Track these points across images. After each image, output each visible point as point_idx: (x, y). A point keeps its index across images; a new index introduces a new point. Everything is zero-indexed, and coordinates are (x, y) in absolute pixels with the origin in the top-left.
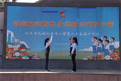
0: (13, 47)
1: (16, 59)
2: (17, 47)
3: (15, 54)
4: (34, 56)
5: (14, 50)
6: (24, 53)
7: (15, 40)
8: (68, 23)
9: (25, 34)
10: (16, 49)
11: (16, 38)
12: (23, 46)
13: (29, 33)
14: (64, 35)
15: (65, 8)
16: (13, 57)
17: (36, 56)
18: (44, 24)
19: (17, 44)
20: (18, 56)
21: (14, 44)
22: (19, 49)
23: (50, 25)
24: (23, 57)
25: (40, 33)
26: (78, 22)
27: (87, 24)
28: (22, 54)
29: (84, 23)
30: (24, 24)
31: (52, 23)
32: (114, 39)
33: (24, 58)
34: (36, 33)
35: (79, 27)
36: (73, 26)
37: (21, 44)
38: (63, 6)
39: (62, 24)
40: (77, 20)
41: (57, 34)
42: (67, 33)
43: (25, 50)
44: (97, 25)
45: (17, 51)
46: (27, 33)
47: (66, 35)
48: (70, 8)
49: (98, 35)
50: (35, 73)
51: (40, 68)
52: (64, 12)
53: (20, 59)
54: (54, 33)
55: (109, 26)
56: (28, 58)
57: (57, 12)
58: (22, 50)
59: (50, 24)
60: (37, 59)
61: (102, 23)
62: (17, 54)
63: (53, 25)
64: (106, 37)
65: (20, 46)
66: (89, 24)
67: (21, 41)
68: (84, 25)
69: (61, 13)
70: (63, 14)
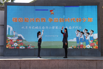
0: (12, 39)
1: (15, 48)
2: (15, 39)
3: (13, 45)
4: (29, 45)
5: (13, 41)
6: (21, 44)
7: (14, 34)
8: (56, 19)
9: (21, 28)
10: (14, 40)
11: (15, 32)
12: (20, 38)
13: (25, 27)
14: (53, 28)
15: (54, 7)
16: (12, 46)
17: (31, 46)
18: (36, 20)
19: (15, 36)
20: (16, 46)
21: (13, 36)
22: (17, 40)
23: (42, 21)
24: (20, 46)
25: (33, 27)
26: (65, 18)
27: (71, 19)
28: (20, 44)
29: (69, 19)
30: (21, 20)
31: (44, 20)
32: (93, 31)
33: (21, 48)
34: (30, 28)
35: (65, 22)
36: (60, 21)
37: (18, 36)
38: (52, 5)
39: (51, 20)
40: (64, 16)
41: (47, 28)
42: (55, 27)
43: (22, 41)
44: (80, 20)
45: (15, 42)
46: (24, 27)
47: (55, 29)
48: (58, 7)
49: (80, 28)
50: (30, 60)
52: (53, 10)
53: (18, 49)
54: (45, 27)
55: (89, 21)
56: (24, 48)
57: (47, 10)
58: (19, 41)
59: (42, 20)
60: (32, 48)
61: (84, 18)
62: (16, 45)
63: (45, 21)
64: (87, 30)
65: (18, 38)
66: (73, 20)
67: (19, 34)
68: (69, 20)
69: (51, 11)
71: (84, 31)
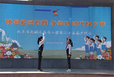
0: (4, 46)
1: (7, 58)
2: (9, 46)
3: (6, 53)
4: (26, 55)
5: (6, 48)
6: (16, 52)
7: (7, 40)
8: (60, 22)
9: (17, 32)
10: (7, 48)
11: (8, 37)
12: (14, 45)
13: (21, 31)
14: (57, 34)
15: (58, 7)
16: (4, 56)
17: (28, 55)
18: (36, 22)
19: (9, 42)
20: (9, 55)
21: (5, 43)
22: (10, 47)
23: (43, 24)
24: (14, 56)
25: (32, 31)
26: (71, 21)
27: (79, 23)
28: (14, 53)
29: (76, 23)
30: (16, 22)
31: (45, 22)
32: (106, 38)
33: (15, 57)
34: (28, 32)
35: (71, 26)
36: (66, 25)
37: (12, 42)
38: (56, 4)
39: (54, 23)
40: (70, 19)
41: (49, 33)
42: (59, 32)
43: (17, 48)
44: (90, 25)
45: (8, 50)
46: (19, 31)
47: (59, 34)
48: (63, 7)
49: (90, 34)
51: (32, 68)
52: (56, 11)
53: (11, 58)
54: (47, 32)
55: (101, 25)
56: (20, 57)
57: (50, 11)
58: (14, 48)
59: (43, 22)
60: (29, 58)
61: (95, 22)
62: (9, 53)
63: (46, 24)
64: (98, 37)
65: (12, 44)
66: (82, 23)
67: (13, 40)
68: (76, 24)
69: (54, 12)
70: (56, 13)
71: (95, 37)
